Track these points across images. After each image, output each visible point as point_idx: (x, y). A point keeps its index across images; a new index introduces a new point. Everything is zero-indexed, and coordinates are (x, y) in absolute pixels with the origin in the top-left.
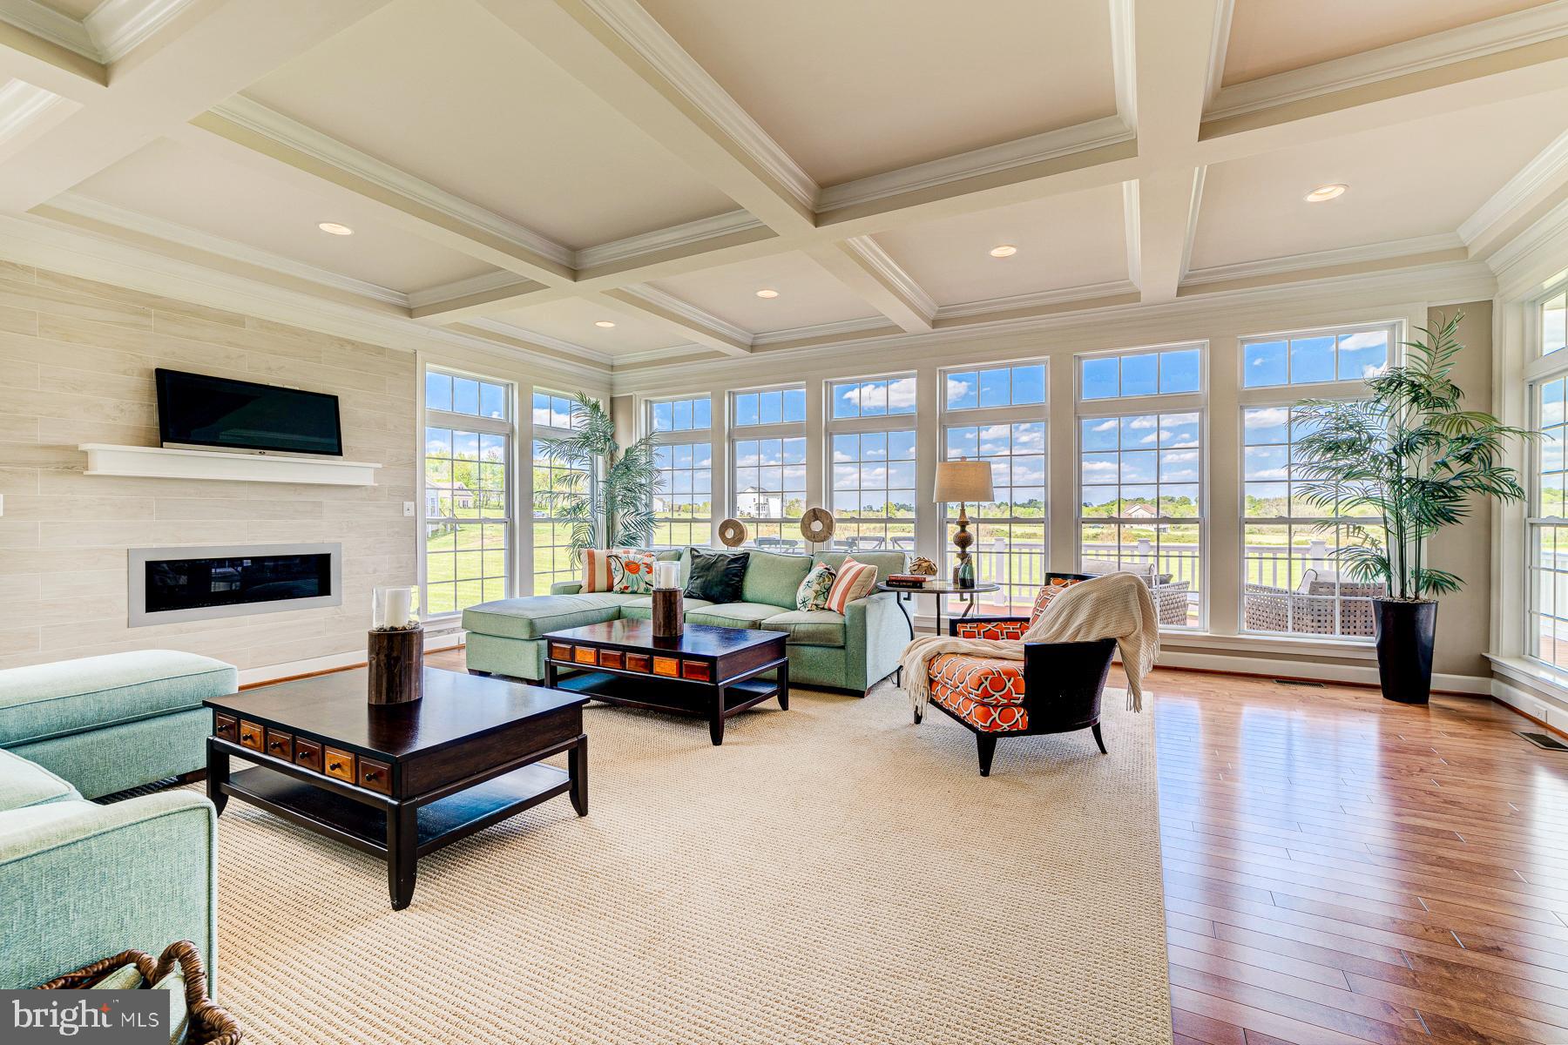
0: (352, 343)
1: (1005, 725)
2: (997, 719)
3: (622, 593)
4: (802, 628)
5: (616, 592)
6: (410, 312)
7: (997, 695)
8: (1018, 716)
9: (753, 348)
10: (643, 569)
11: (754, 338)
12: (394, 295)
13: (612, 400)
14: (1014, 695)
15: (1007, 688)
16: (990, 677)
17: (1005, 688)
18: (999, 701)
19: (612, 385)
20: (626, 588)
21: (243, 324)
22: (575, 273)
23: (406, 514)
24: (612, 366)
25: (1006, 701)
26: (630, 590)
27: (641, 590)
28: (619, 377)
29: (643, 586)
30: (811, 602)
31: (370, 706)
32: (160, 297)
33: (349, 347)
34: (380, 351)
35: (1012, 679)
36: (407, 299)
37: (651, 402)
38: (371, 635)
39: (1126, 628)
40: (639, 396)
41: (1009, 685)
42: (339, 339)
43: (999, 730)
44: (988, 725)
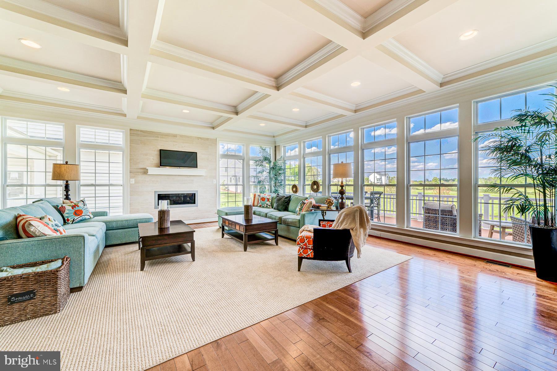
0: (201, 138)
1: (305, 255)
2: (302, 252)
3: (260, 207)
4: (290, 220)
5: (258, 207)
6: (213, 128)
7: (302, 244)
8: (309, 252)
9: (306, 127)
10: (266, 200)
11: (306, 123)
12: (208, 124)
13: (275, 147)
14: (307, 245)
15: (305, 243)
16: (300, 238)
17: (304, 242)
18: (303, 247)
19: (275, 142)
20: (261, 205)
21: (177, 137)
22: (237, 113)
23: (214, 183)
24: (274, 136)
25: (305, 247)
26: (262, 206)
27: (265, 206)
28: (277, 139)
29: (266, 205)
30: (298, 212)
31: (158, 228)
32: (161, 133)
33: (200, 139)
34: (207, 139)
35: (308, 239)
36: (212, 125)
37: (285, 146)
38: (159, 211)
39: (352, 226)
40: (282, 145)
41: (306, 241)
42: (198, 137)
43: (303, 256)
44: (299, 254)
